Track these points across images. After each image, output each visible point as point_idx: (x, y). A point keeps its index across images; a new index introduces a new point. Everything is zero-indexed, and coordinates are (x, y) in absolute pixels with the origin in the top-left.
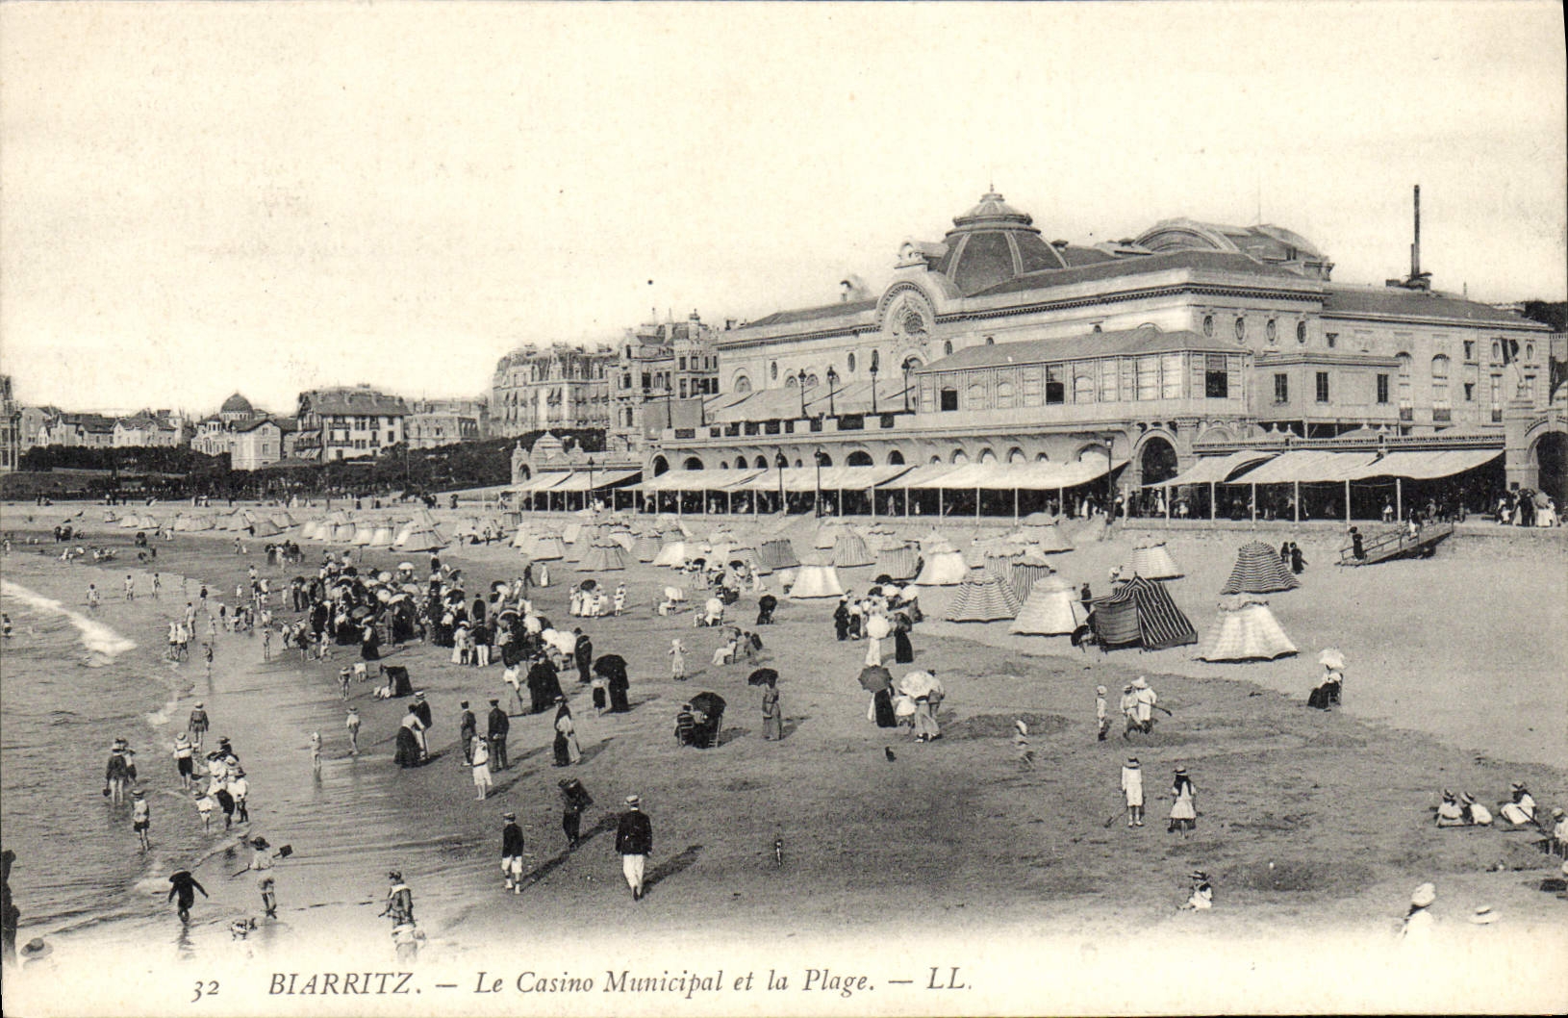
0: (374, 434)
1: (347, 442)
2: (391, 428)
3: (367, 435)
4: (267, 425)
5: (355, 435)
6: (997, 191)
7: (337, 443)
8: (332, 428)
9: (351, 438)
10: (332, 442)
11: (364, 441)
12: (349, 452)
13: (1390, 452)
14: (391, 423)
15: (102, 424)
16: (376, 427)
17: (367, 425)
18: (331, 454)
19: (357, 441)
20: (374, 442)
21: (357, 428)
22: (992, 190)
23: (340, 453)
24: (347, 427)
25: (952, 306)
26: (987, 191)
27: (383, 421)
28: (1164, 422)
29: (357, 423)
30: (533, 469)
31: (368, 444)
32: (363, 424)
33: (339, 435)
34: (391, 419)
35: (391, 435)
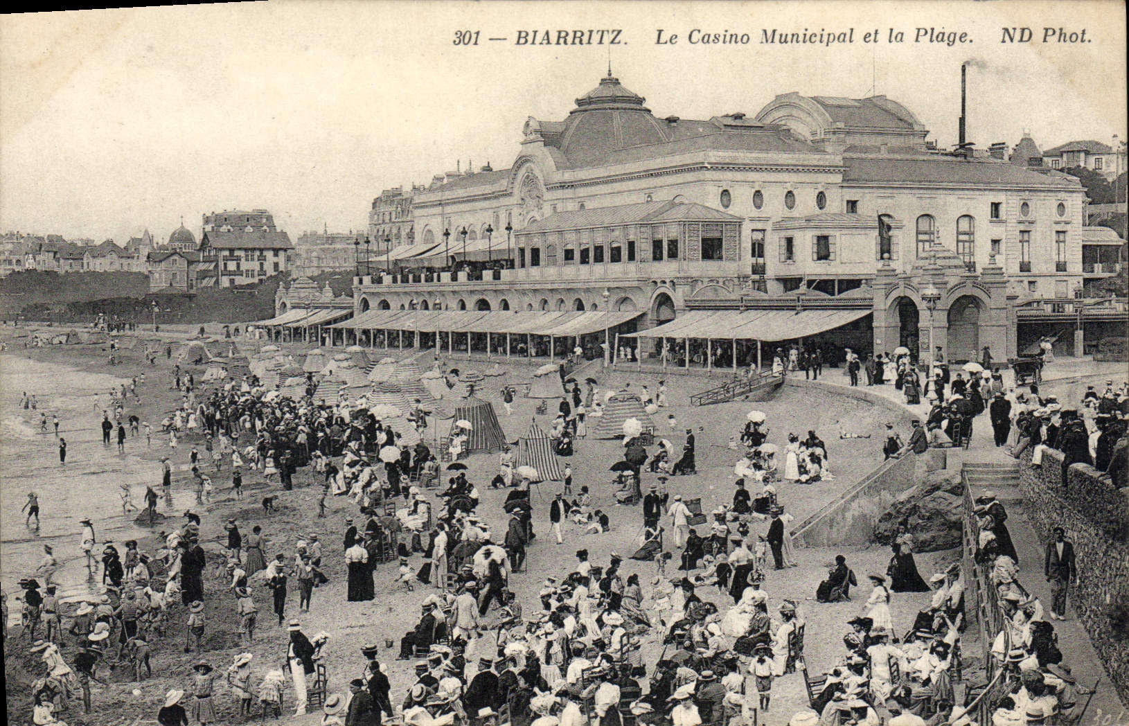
0: (262, 264)
1: (238, 272)
2: (276, 259)
3: (255, 265)
4: (176, 257)
5: (245, 266)
6: (614, 76)
7: (230, 273)
8: (225, 259)
9: (241, 269)
10: (226, 273)
11: (253, 271)
12: (241, 280)
13: (805, 310)
14: (276, 255)
15: (75, 252)
16: (262, 259)
17: (256, 257)
18: (225, 282)
19: (247, 271)
20: (262, 271)
21: (247, 260)
22: (610, 75)
23: (232, 281)
24: (238, 259)
25: (558, 177)
26: (606, 76)
27: (269, 255)
28: (667, 281)
29: (247, 256)
30: (289, 306)
31: (256, 273)
32: (252, 256)
33: (232, 266)
34: (276, 251)
35: (276, 265)
